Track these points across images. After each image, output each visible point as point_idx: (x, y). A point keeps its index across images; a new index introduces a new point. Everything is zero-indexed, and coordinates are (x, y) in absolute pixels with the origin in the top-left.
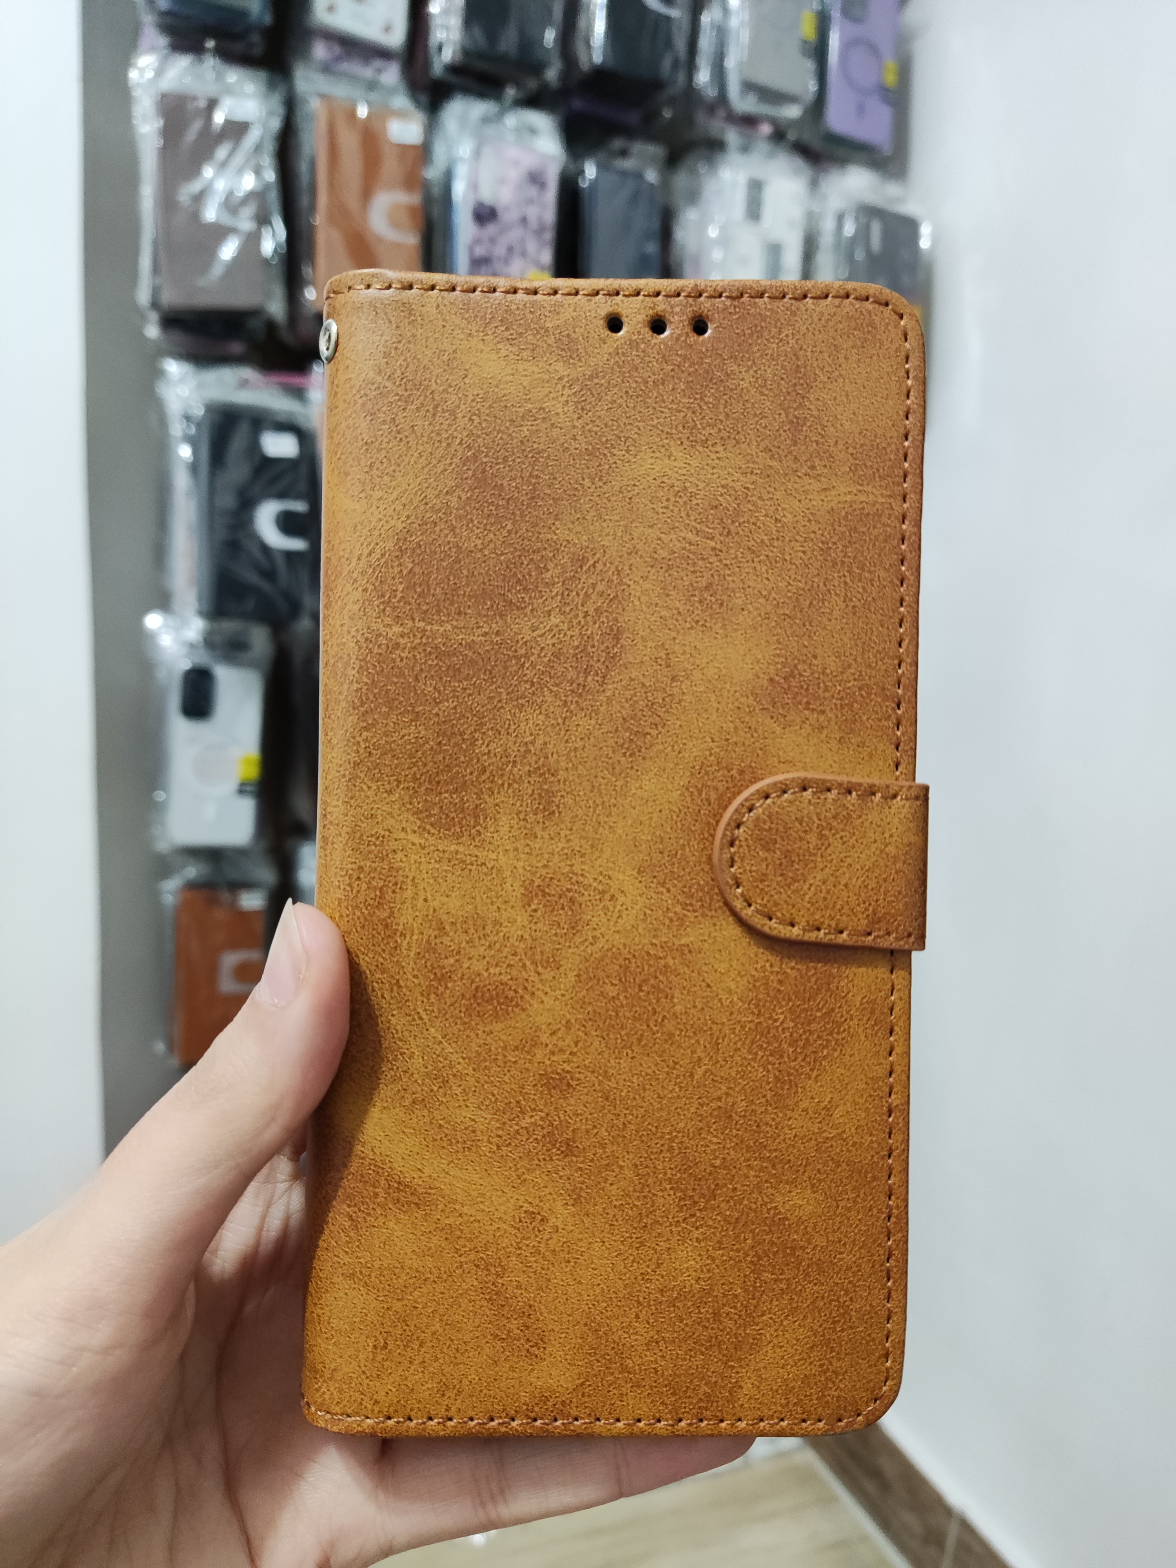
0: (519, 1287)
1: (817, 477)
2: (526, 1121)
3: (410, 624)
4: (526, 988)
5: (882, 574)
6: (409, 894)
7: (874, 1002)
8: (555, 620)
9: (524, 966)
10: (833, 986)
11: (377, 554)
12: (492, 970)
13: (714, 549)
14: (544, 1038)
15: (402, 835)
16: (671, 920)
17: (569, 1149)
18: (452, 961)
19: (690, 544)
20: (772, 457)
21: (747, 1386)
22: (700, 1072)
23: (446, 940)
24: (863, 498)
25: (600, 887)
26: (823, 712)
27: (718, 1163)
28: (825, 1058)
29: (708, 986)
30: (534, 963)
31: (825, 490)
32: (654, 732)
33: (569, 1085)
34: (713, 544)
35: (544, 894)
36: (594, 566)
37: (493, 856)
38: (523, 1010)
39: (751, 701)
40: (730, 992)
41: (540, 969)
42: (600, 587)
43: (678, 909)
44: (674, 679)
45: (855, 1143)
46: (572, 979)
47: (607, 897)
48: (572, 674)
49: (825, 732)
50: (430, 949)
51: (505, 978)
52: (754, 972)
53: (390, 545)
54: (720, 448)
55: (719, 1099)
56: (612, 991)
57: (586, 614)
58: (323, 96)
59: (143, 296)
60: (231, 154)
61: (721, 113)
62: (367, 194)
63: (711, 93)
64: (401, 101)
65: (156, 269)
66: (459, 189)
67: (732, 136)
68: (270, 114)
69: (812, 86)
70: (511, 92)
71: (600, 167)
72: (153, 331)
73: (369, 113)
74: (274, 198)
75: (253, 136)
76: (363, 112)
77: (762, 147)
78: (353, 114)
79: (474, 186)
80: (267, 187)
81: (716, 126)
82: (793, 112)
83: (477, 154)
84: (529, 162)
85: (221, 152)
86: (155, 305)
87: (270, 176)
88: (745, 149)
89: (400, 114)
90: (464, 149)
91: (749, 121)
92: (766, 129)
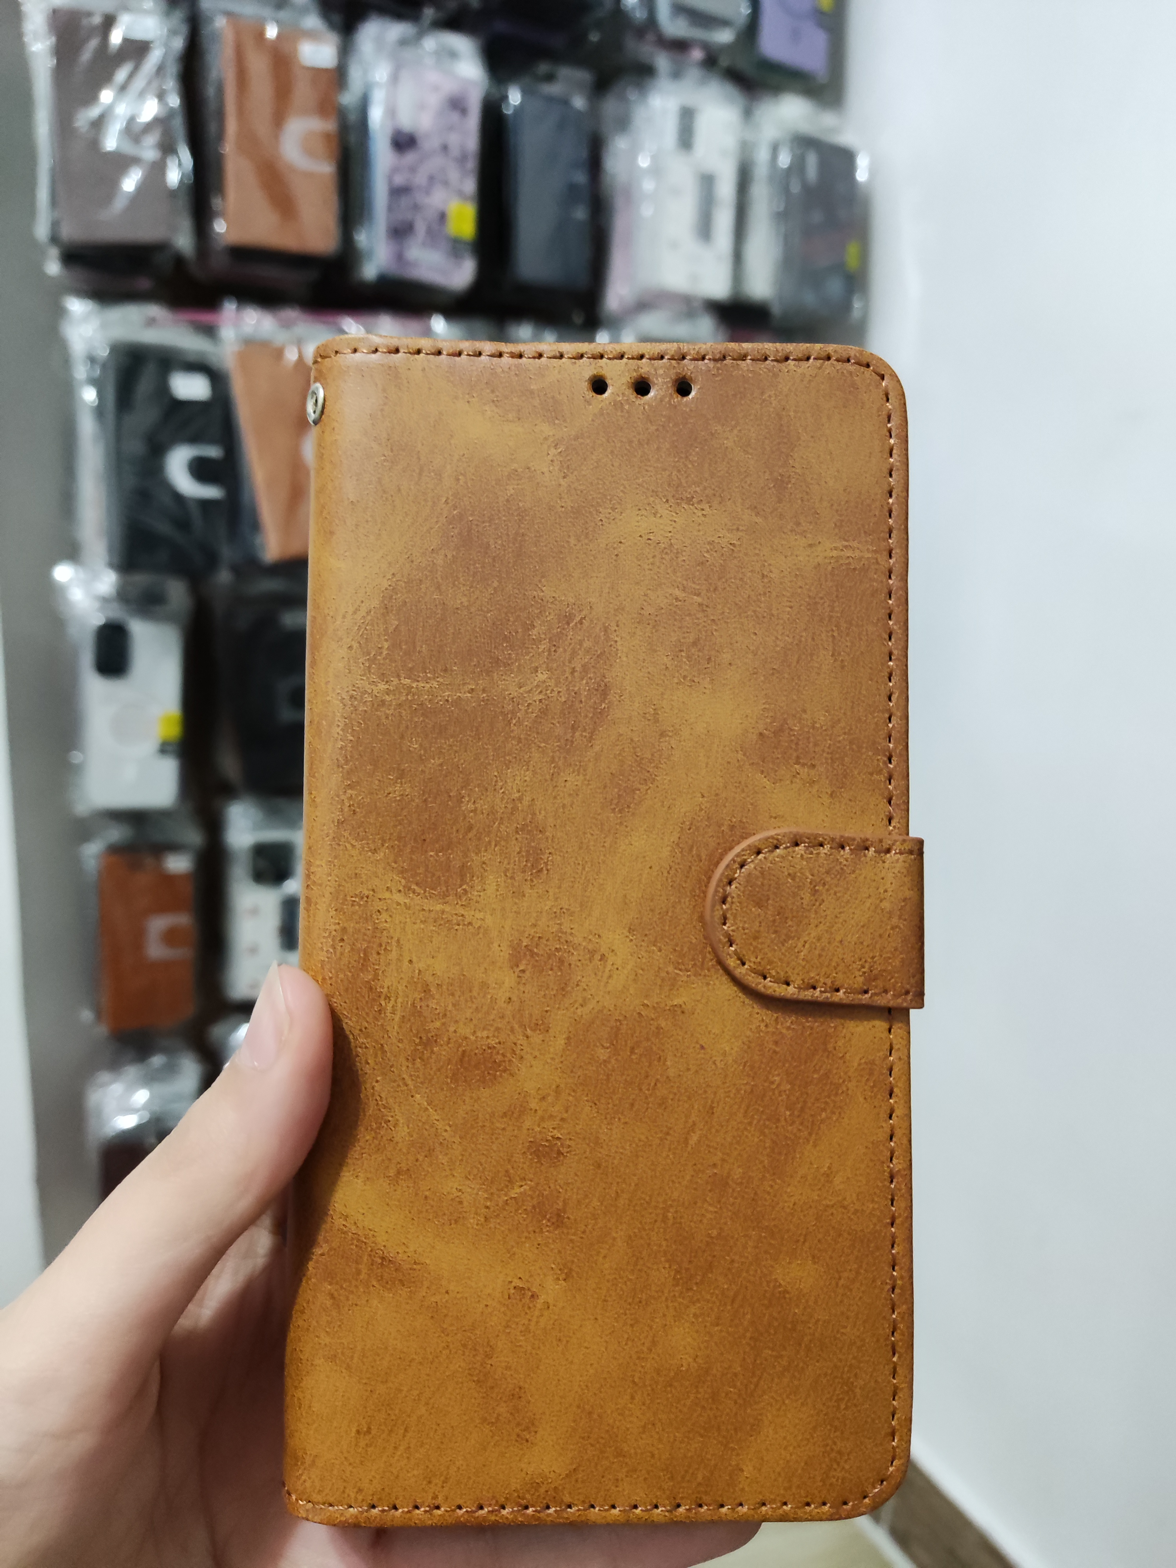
0: (508, 1368)
1: (803, 534)
2: (515, 1192)
3: (395, 681)
4: (514, 1052)
5: (871, 628)
6: (394, 955)
7: (873, 1063)
8: (542, 676)
9: (512, 1030)
10: (830, 1047)
11: (362, 612)
12: (479, 1034)
13: (700, 605)
14: (533, 1105)
15: (387, 895)
16: (663, 980)
17: (559, 1220)
18: (438, 1024)
19: (677, 599)
20: (758, 514)
21: (748, 1470)
22: (694, 1138)
23: (433, 1004)
24: (849, 553)
25: (590, 947)
26: (813, 766)
27: (715, 1233)
28: (822, 1121)
29: (702, 1047)
30: (523, 1026)
31: (810, 546)
32: (644, 787)
33: (560, 1153)
34: (699, 600)
35: (533, 954)
36: (581, 622)
37: (480, 915)
38: (512, 1075)
39: (740, 756)
40: (725, 1054)
41: (529, 1032)
42: (587, 644)
43: (670, 969)
44: (663, 734)
45: (856, 1211)
46: (561, 1042)
47: (597, 957)
48: (559, 730)
49: (816, 787)
50: (416, 1012)
51: (492, 1042)
52: (748, 1033)
53: (375, 603)
54: (706, 506)
55: (715, 1165)
56: (602, 1054)
57: (573, 671)
58: (229, 14)
59: (42, 230)
60: (131, 76)
61: (650, 37)
62: (279, 119)
63: (640, 15)
64: (313, 21)
65: (54, 201)
66: (376, 115)
67: (662, 62)
68: (173, 32)
69: (745, 10)
70: (429, 13)
71: (525, 92)
72: (53, 267)
73: (279, 36)
74: (179, 125)
75: (155, 56)
76: (272, 32)
77: (694, 73)
78: (261, 34)
79: (391, 112)
80: (171, 113)
81: (646, 50)
82: (724, 37)
83: (395, 78)
84: (449, 87)
85: (121, 75)
86: (54, 239)
87: (174, 101)
88: (677, 75)
89: (311, 35)
90: (381, 73)
91: (680, 46)
92: (697, 54)
